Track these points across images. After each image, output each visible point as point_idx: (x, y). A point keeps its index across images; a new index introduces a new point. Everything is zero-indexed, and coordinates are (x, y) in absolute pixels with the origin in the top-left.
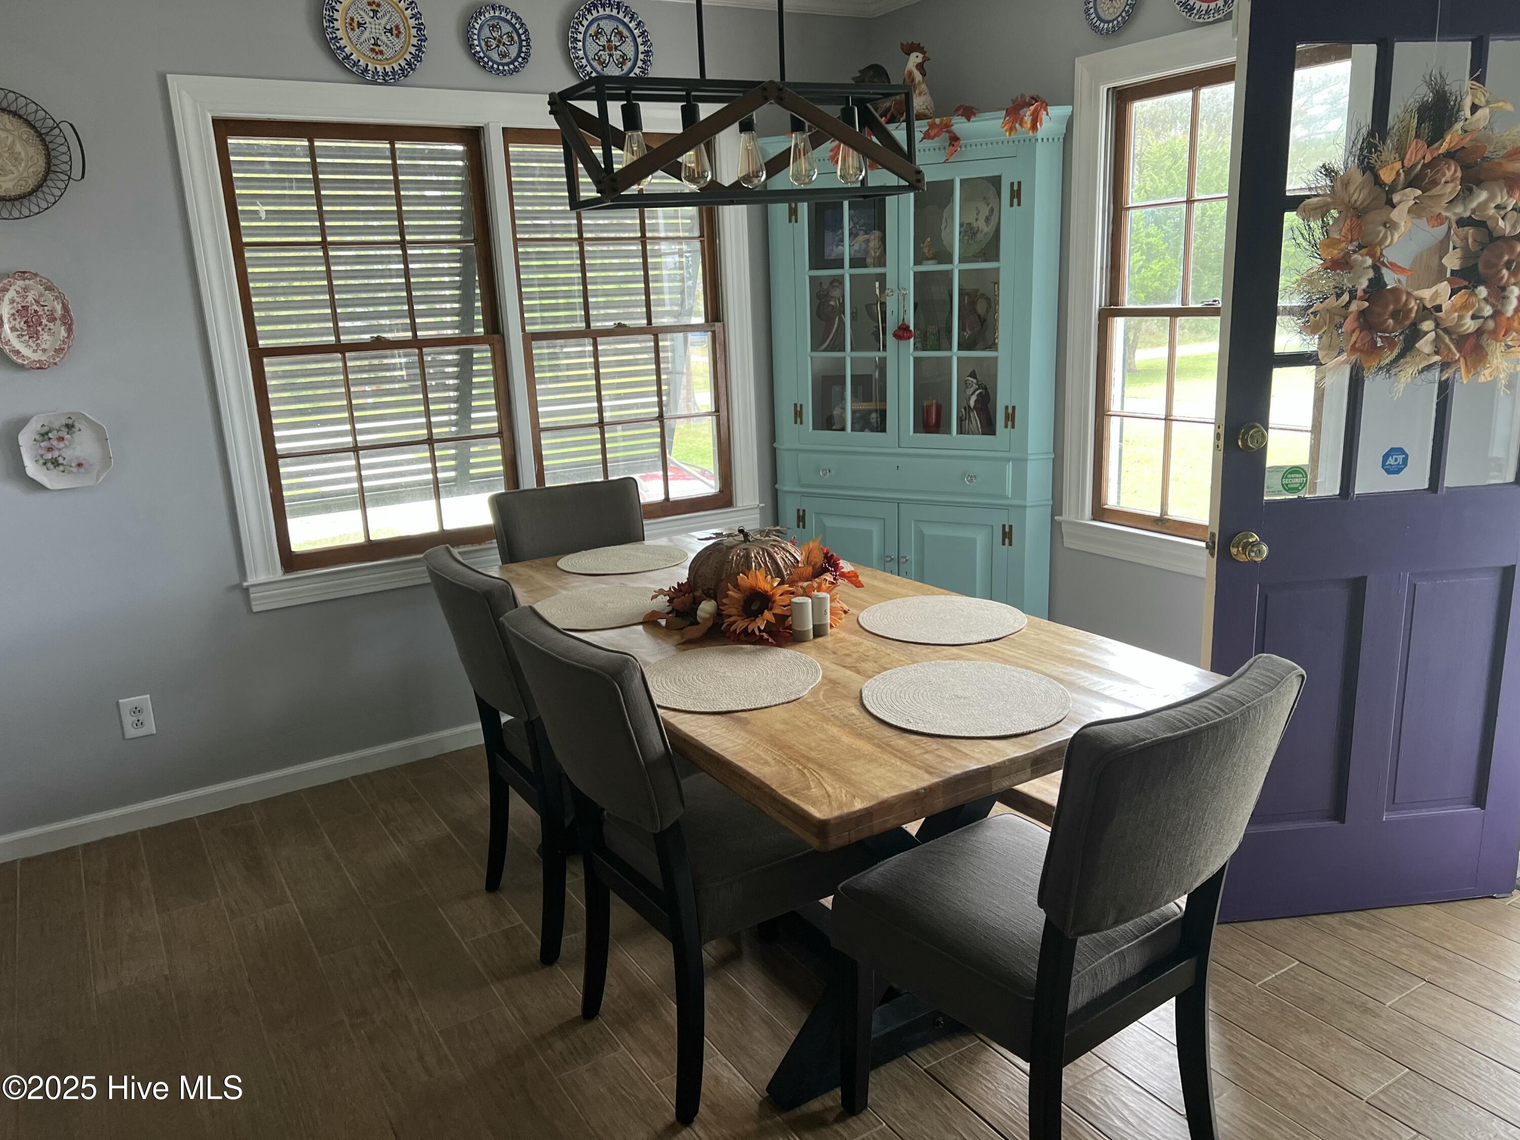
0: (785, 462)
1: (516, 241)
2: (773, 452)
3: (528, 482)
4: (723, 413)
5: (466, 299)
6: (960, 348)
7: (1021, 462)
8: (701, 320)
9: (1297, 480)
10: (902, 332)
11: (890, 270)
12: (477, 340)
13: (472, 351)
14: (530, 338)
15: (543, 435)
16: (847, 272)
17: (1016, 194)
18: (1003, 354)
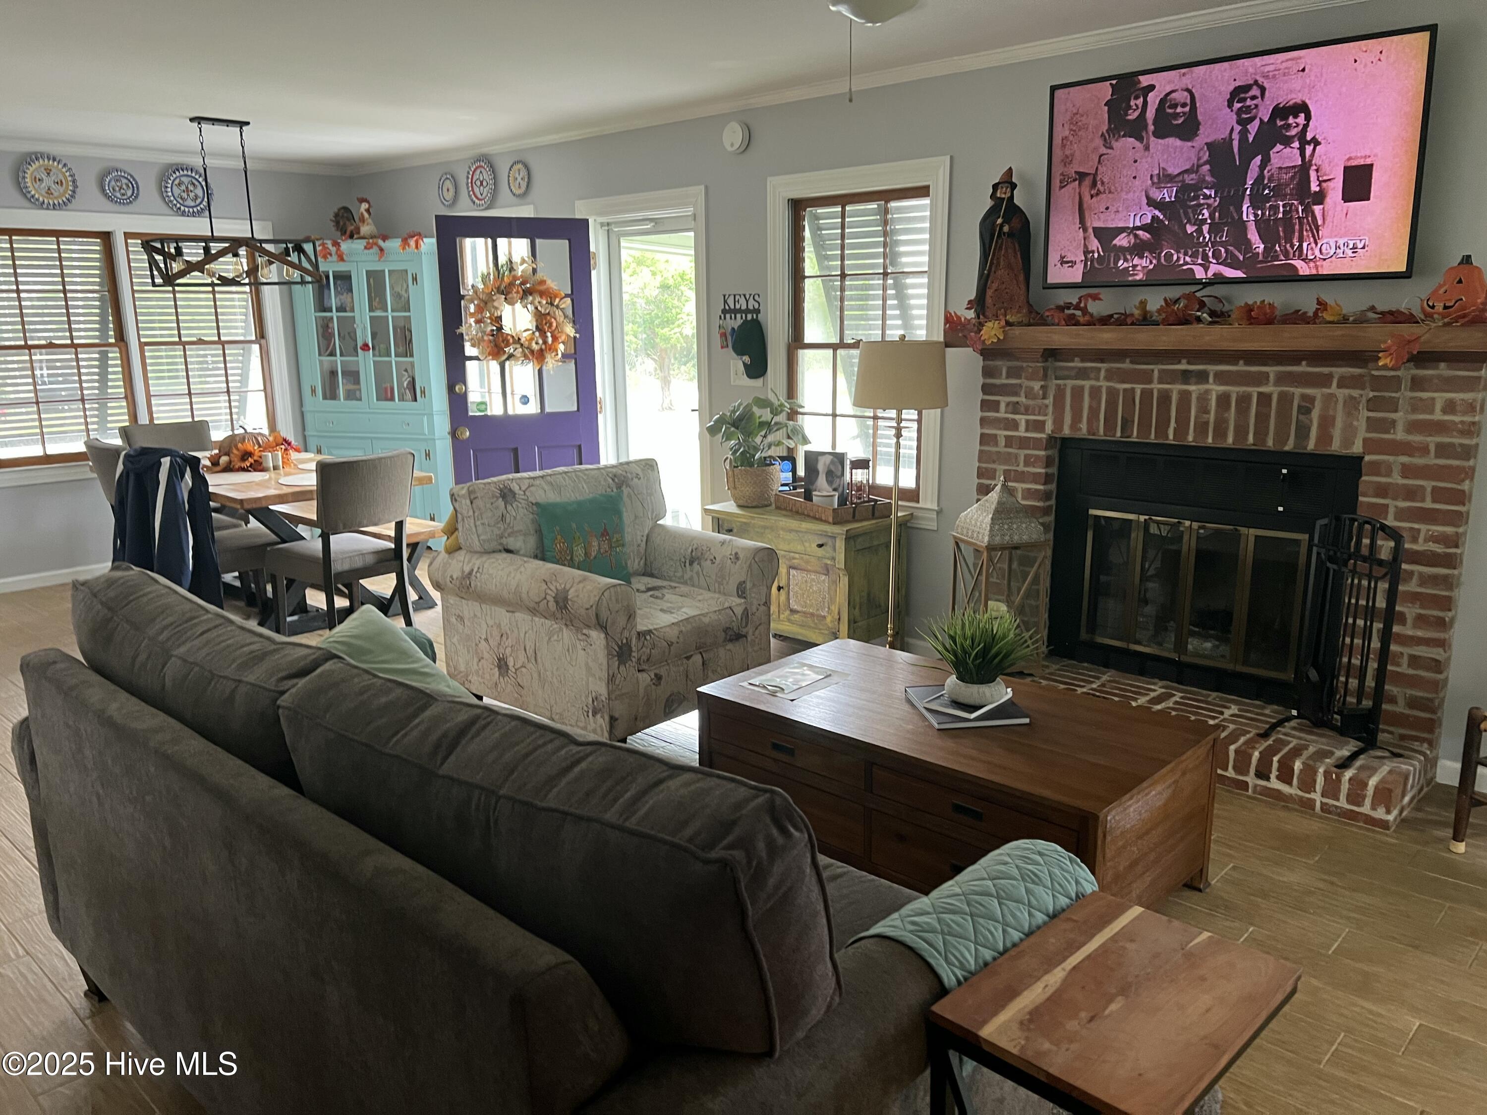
0: (308, 417)
1: (133, 291)
2: (302, 415)
3: (143, 419)
4: (269, 390)
5: (103, 322)
6: (396, 356)
7: (430, 415)
8: (254, 338)
9: (483, 407)
10: (365, 347)
11: (357, 313)
12: (110, 345)
13: (107, 352)
14: (142, 345)
15: (152, 398)
16: (334, 314)
17: (415, 279)
18: (416, 359)
